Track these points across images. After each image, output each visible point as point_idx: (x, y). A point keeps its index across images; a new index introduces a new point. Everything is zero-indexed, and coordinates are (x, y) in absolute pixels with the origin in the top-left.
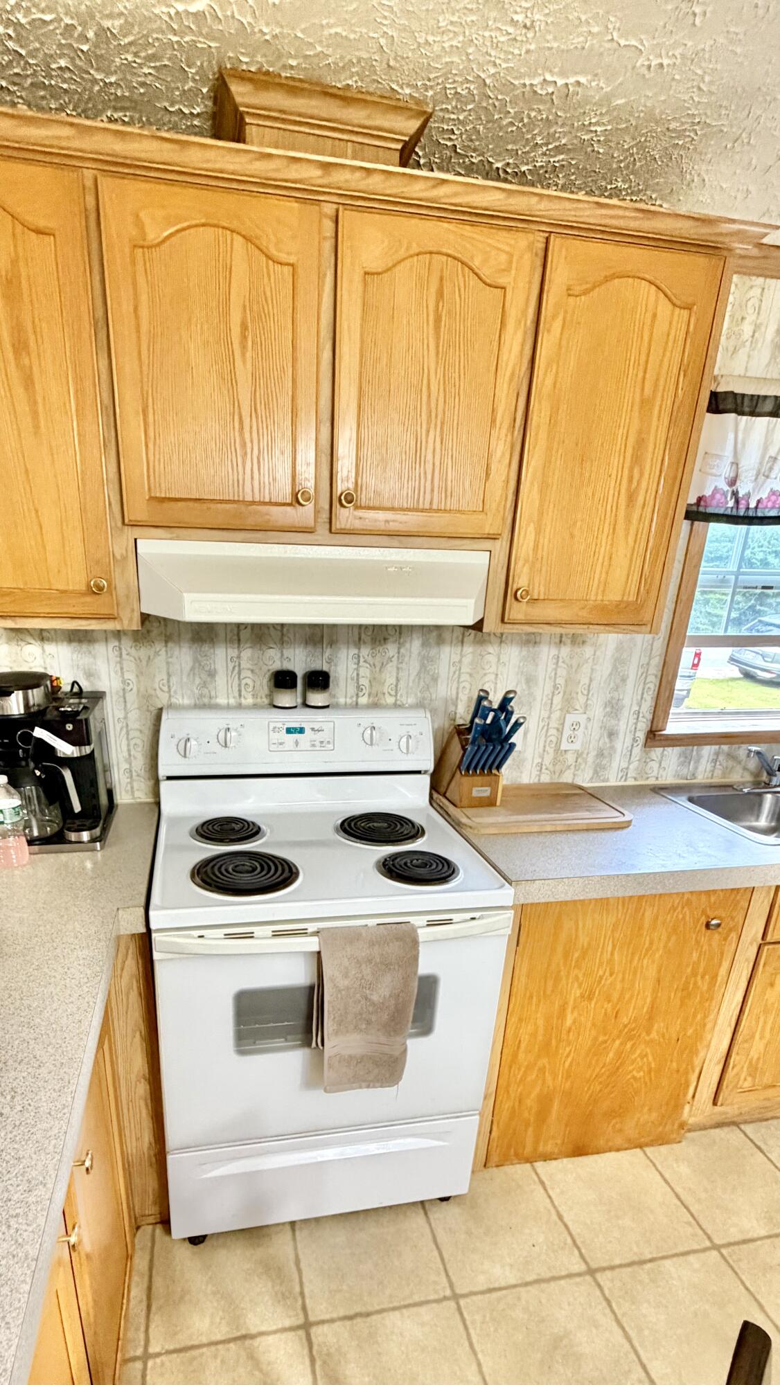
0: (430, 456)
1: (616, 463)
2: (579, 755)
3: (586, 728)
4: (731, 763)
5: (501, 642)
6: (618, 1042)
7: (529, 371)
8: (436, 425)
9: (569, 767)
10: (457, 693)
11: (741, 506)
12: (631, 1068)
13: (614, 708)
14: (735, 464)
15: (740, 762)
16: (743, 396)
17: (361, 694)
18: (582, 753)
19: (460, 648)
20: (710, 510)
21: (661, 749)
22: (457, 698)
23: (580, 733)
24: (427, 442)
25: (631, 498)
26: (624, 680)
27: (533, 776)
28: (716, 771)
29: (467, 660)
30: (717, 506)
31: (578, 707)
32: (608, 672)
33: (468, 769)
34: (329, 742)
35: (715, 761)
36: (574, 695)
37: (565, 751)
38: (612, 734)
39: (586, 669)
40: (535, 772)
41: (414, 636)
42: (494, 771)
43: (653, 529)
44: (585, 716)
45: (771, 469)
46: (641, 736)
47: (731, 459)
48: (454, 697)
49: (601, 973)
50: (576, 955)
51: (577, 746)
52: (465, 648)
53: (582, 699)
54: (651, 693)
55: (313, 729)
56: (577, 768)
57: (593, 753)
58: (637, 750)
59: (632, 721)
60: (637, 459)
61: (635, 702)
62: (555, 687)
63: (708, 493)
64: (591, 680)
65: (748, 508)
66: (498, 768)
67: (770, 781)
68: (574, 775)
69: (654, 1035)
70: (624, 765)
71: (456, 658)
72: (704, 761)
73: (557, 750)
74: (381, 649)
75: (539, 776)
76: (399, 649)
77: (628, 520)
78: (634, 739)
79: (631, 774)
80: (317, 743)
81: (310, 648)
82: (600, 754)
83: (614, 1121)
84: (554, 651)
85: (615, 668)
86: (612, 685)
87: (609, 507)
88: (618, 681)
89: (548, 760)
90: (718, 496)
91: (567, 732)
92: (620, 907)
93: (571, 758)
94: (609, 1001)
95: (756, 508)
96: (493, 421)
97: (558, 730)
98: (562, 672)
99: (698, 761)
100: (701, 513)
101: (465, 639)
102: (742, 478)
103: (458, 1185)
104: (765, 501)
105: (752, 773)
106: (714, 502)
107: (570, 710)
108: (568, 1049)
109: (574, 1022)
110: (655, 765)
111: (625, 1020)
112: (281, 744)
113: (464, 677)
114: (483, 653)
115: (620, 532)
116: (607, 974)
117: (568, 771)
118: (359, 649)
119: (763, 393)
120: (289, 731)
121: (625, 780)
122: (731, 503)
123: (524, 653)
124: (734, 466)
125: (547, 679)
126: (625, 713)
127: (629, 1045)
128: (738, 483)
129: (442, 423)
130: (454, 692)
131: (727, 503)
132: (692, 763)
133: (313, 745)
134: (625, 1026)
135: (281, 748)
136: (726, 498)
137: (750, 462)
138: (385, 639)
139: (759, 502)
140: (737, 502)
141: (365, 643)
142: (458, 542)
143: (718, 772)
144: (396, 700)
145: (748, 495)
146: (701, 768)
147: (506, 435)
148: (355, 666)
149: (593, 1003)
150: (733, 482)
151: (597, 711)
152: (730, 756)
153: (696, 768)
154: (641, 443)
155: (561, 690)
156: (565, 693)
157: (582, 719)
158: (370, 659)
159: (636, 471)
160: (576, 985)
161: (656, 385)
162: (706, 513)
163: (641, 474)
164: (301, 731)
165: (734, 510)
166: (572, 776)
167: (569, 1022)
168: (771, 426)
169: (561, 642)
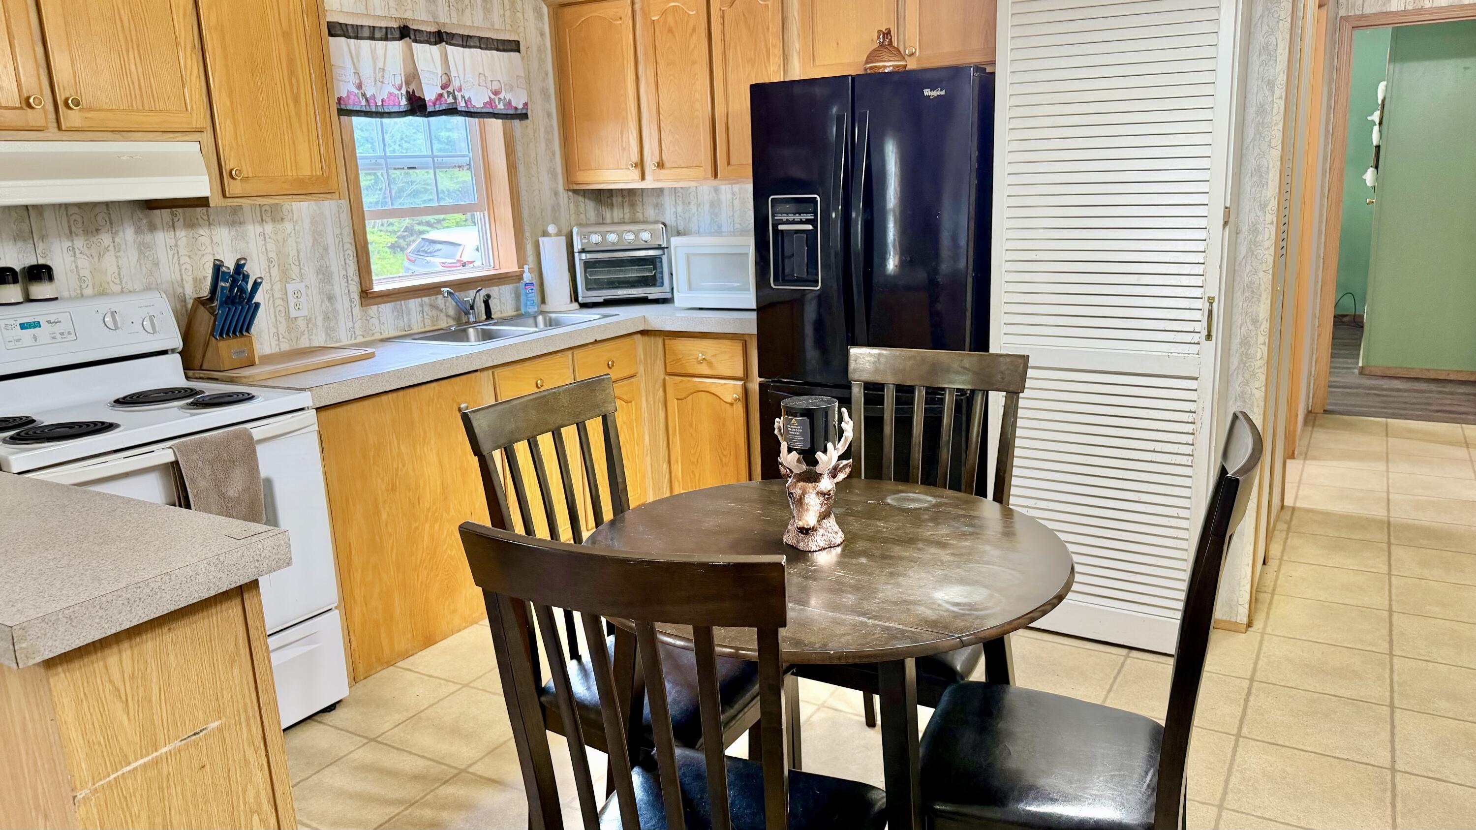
0: (133, 67)
1: (278, 76)
2: (308, 321)
3: (307, 295)
4: (435, 313)
5: (210, 225)
6: (427, 526)
7: (195, 9)
8: (133, 47)
9: (303, 333)
10: (181, 275)
11: (371, 104)
12: (445, 547)
13: (325, 275)
14: (357, 73)
15: (441, 311)
16: (346, 25)
17: (84, 286)
18: (311, 318)
19: (173, 233)
20: (350, 107)
21: (376, 306)
22: (182, 280)
23: (303, 300)
24: (129, 59)
25: (296, 101)
26: (326, 249)
27: (273, 345)
28: (426, 320)
29: (183, 242)
30: (354, 105)
31: (295, 277)
32: (311, 244)
33: (221, 335)
34: (69, 333)
35: (422, 312)
36: (289, 267)
37: (296, 318)
38: (331, 298)
39: (291, 242)
40: (274, 343)
41: (126, 225)
42: (245, 333)
43: (318, 121)
44: (303, 285)
45: (383, 77)
46: (356, 296)
47: (353, 71)
48: (179, 279)
49: (395, 466)
50: (372, 453)
51: (304, 312)
52: (178, 233)
53: (296, 269)
54: (351, 258)
55: (49, 322)
56: (310, 333)
57: (320, 318)
58: (357, 310)
59: (344, 284)
60: (292, 73)
61: (341, 268)
62: (270, 261)
63: (344, 95)
64: (298, 252)
65: (377, 106)
66: (248, 330)
67: (468, 319)
68: (310, 340)
69: (452, 513)
70: (350, 325)
71: (172, 242)
72: (413, 313)
73: (288, 318)
74: (95, 239)
75: (279, 345)
76: (113, 238)
77: (298, 115)
78: (350, 300)
79: (359, 332)
80: (58, 336)
81: (20, 244)
82: (326, 318)
83: (447, 603)
84: (259, 229)
85: (315, 239)
86: (317, 255)
87: (282, 107)
88: (321, 250)
89: (282, 328)
90: (352, 97)
91: (292, 301)
92: (392, 406)
93: (301, 323)
94: (409, 490)
95: (383, 105)
96: (177, 44)
97: (283, 299)
98: (271, 246)
99: (409, 314)
100: (344, 110)
101: (176, 224)
102: (365, 84)
103: (340, 690)
104: (387, 100)
105: (454, 319)
106: (351, 102)
107: (289, 280)
108: (391, 542)
109: (388, 515)
110: (375, 321)
111: (427, 505)
112: (18, 340)
113: (184, 259)
114: (196, 236)
115: (295, 121)
116: (400, 466)
117: (303, 337)
118: (72, 241)
119: (359, 23)
120: (23, 326)
121: (355, 338)
122: (364, 103)
123: (233, 233)
124: (356, 75)
125: (260, 255)
126: (336, 277)
127: (437, 527)
128: (363, 87)
129: (138, 46)
130: (178, 274)
131: (360, 102)
132: (405, 316)
133: (54, 338)
134: (429, 510)
135: (18, 344)
136: (359, 98)
137: (367, 71)
138: (97, 230)
139: (383, 101)
140: (367, 100)
141: (77, 235)
142: (171, 135)
143: (428, 322)
144: (122, 288)
145: (374, 96)
146: (413, 321)
147: (191, 55)
148: (73, 259)
149: (397, 494)
150: (359, 87)
151: (312, 278)
152: (433, 307)
153: (409, 320)
154: (291, 62)
155: (275, 263)
156: (279, 266)
157: (301, 287)
158: (85, 250)
159: (294, 81)
160: (379, 480)
161: (289, 21)
162: (347, 110)
163: (298, 82)
164: (37, 325)
165: (368, 107)
166: (308, 341)
167: (384, 516)
168: (373, 47)
169: (262, 220)
